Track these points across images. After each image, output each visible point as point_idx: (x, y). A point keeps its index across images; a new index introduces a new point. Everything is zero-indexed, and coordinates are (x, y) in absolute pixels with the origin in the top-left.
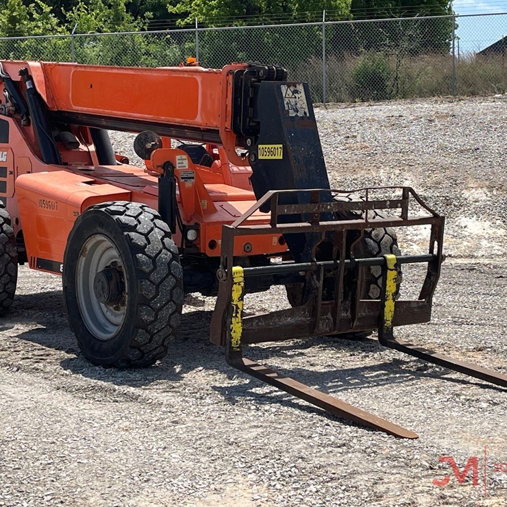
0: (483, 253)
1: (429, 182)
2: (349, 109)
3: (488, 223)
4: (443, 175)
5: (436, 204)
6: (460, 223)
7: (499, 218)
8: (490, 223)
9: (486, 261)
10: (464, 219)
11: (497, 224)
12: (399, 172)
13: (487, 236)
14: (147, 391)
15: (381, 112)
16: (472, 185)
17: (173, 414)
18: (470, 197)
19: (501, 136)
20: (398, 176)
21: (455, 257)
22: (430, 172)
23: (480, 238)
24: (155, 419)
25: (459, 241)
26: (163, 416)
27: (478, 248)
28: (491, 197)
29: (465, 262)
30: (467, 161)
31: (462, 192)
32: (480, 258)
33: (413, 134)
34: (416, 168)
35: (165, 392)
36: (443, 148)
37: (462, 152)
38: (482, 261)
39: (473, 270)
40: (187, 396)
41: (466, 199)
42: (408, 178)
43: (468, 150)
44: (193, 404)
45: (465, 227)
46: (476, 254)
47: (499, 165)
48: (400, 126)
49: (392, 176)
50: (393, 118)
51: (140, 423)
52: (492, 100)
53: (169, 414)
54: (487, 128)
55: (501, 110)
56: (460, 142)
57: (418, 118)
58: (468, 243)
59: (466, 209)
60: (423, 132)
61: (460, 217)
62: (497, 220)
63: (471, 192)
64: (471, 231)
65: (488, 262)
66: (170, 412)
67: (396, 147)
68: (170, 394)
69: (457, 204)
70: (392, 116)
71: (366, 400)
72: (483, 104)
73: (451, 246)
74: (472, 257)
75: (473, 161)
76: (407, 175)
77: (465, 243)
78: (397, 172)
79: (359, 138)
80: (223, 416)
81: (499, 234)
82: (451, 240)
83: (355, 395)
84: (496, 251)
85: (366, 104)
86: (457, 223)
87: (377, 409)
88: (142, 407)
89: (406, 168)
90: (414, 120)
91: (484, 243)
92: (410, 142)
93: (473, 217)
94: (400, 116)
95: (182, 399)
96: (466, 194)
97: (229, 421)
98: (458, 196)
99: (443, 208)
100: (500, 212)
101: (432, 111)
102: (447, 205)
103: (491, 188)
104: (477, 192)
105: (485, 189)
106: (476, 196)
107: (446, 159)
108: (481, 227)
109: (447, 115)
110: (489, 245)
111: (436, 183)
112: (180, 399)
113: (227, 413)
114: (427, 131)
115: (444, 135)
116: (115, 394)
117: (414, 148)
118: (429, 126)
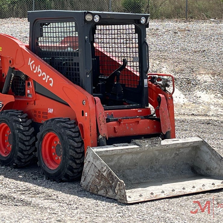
0: (213, 113)
1: (177, 69)
3: (213, 96)
4: (185, 65)
5: (182, 83)
6: (196, 95)
7: (219, 92)
8: (214, 95)
9: (215, 119)
10: (198, 92)
11: (218, 96)
12: (159, 62)
13: (213, 103)
14: (34, 198)
16: (202, 72)
17: (56, 215)
18: (202, 79)
19: (217, 43)
20: (158, 65)
21: (196, 115)
22: (177, 63)
23: (209, 104)
24: (45, 218)
25: (197, 105)
26: (50, 216)
27: (209, 110)
28: (214, 80)
29: (203, 119)
30: (199, 58)
31: (197, 76)
32: (211, 116)
33: (166, 40)
34: (169, 61)
35: (45, 199)
36: (184, 50)
37: (195, 52)
38: (212, 118)
39: (209, 123)
40: (61, 203)
41: (199, 81)
42: (164, 66)
43: (199, 51)
44: (67, 209)
45: (200, 97)
46: (208, 114)
47: (218, 61)
48: (157, 35)
49: (155, 65)
50: (153, 30)
51: (36, 221)
52: (210, 22)
53: (53, 215)
54: (208, 38)
55: (216, 28)
56: (194, 46)
57: (168, 31)
58: (202, 107)
59: (199, 86)
60: (172, 39)
61: (196, 91)
62: (218, 93)
63: (202, 76)
64: (204, 100)
65: (216, 119)
66: (53, 213)
67: (156, 48)
68: (49, 201)
69: (194, 83)
70: (153, 29)
71: (175, 208)
72: (204, 24)
73: (193, 109)
74: (206, 115)
75: (202, 58)
76: (163, 64)
77: (201, 107)
78: (158, 62)
80: (88, 217)
81: (220, 102)
82: (192, 104)
83: (168, 205)
84: (220, 113)
86: (195, 95)
87: (184, 214)
88: (34, 209)
89: (163, 60)
90: (165, 32)
91: (212, 107)
92: (164, 45)
93: (204, 91)
94: (157, 29)
95: (58, 205)
96: (199, 77)
97: (93, 220)
98: (195, 78)
99: (186, 85)
100: (219, 89)
101: (175, 27)
102: (188, 84)
103: (213, 74)
104: (206, 76)
105: (210, 75)
106: (205, 79)
107: (187, 56)
108: (209, 98)
109: (185, 30)
110: (215, 109)
111: (181, 70)
112: (57, 204)
113: (91, 215)
114: (173, 39)
115: (184, 42)
116: (15, 200)
117: (167, 48)
118: (175, 36)
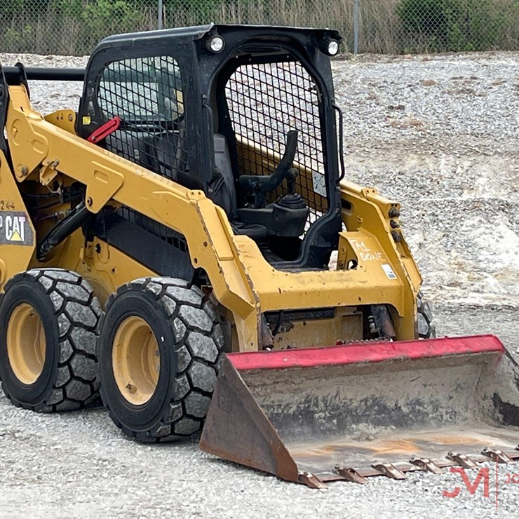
2: (394, 65)
12: (469, 163)
15: (443, 70)
20: (467, 170)
33: (492, 106)
34: (495, 159)
42: (483, 173)
48: (471, 93)
49: (459, 170)
50: (462, 81)
57: (500, 82)
60: (508, 104)
67: (466, 126)
70: (461, 78)
76: (481, 169)
78: (467, 164)
79: (408, 112)
85: (421, 57)
89: (481, 158)
90: (494, 84)
92: (487, 120)
94: (472, 78)
114: (513, 103)
117: (493, 128)
